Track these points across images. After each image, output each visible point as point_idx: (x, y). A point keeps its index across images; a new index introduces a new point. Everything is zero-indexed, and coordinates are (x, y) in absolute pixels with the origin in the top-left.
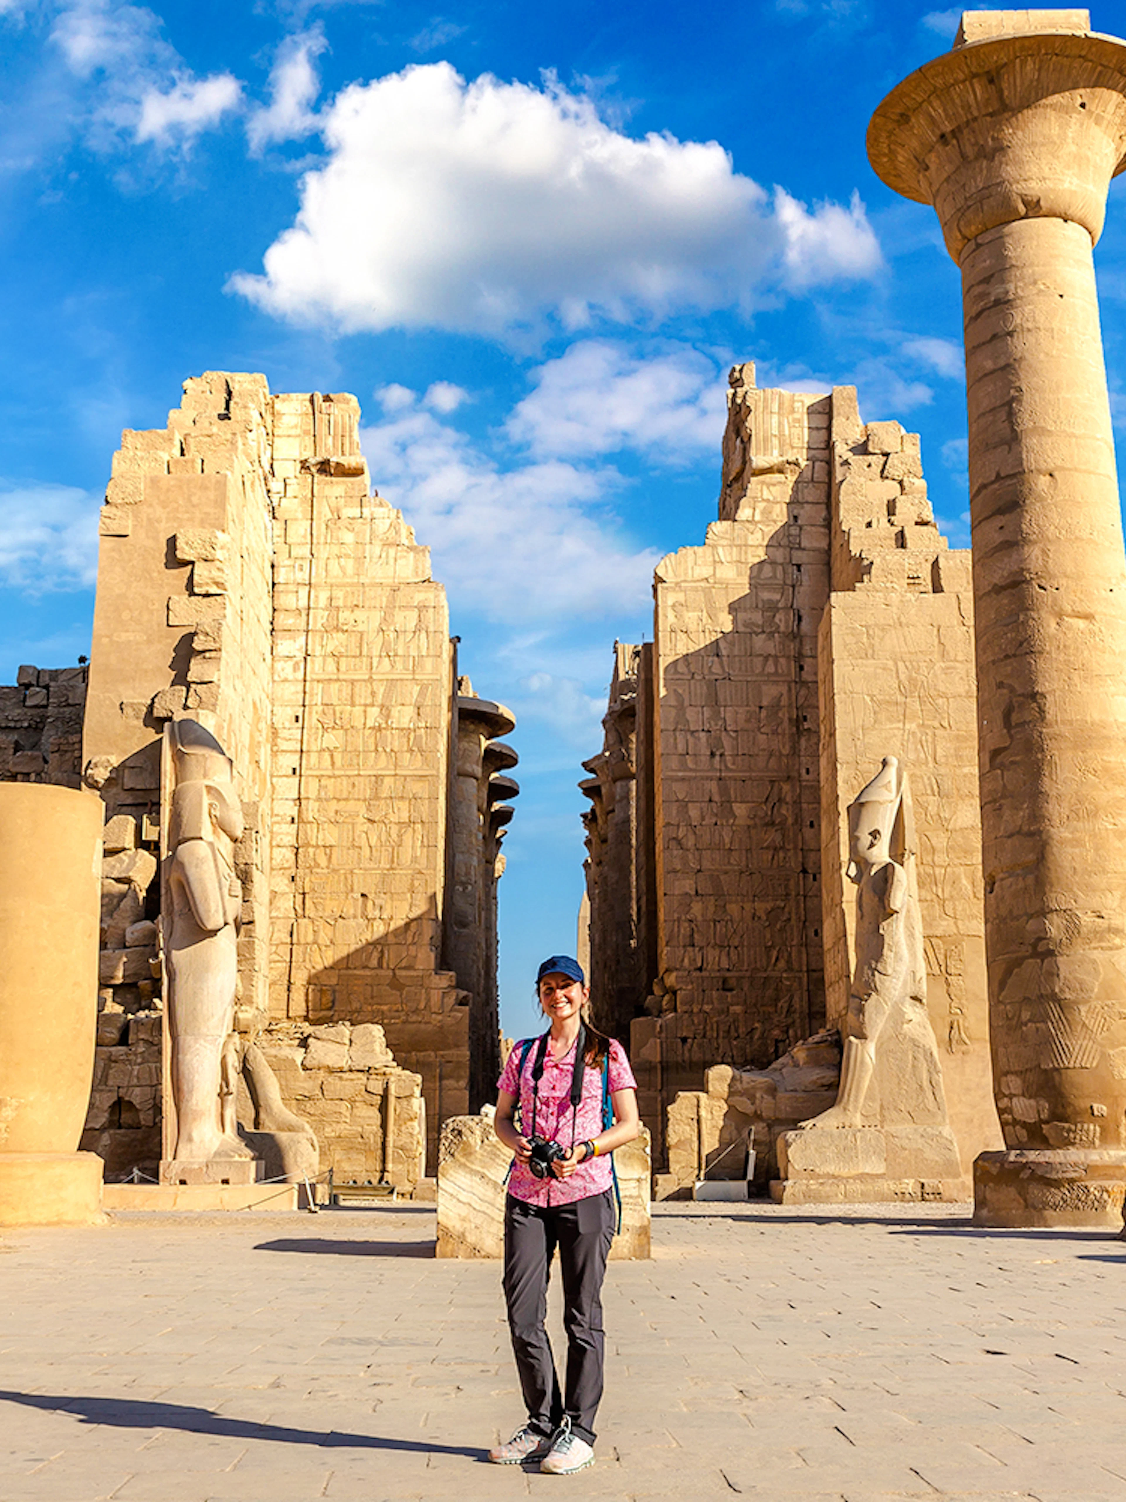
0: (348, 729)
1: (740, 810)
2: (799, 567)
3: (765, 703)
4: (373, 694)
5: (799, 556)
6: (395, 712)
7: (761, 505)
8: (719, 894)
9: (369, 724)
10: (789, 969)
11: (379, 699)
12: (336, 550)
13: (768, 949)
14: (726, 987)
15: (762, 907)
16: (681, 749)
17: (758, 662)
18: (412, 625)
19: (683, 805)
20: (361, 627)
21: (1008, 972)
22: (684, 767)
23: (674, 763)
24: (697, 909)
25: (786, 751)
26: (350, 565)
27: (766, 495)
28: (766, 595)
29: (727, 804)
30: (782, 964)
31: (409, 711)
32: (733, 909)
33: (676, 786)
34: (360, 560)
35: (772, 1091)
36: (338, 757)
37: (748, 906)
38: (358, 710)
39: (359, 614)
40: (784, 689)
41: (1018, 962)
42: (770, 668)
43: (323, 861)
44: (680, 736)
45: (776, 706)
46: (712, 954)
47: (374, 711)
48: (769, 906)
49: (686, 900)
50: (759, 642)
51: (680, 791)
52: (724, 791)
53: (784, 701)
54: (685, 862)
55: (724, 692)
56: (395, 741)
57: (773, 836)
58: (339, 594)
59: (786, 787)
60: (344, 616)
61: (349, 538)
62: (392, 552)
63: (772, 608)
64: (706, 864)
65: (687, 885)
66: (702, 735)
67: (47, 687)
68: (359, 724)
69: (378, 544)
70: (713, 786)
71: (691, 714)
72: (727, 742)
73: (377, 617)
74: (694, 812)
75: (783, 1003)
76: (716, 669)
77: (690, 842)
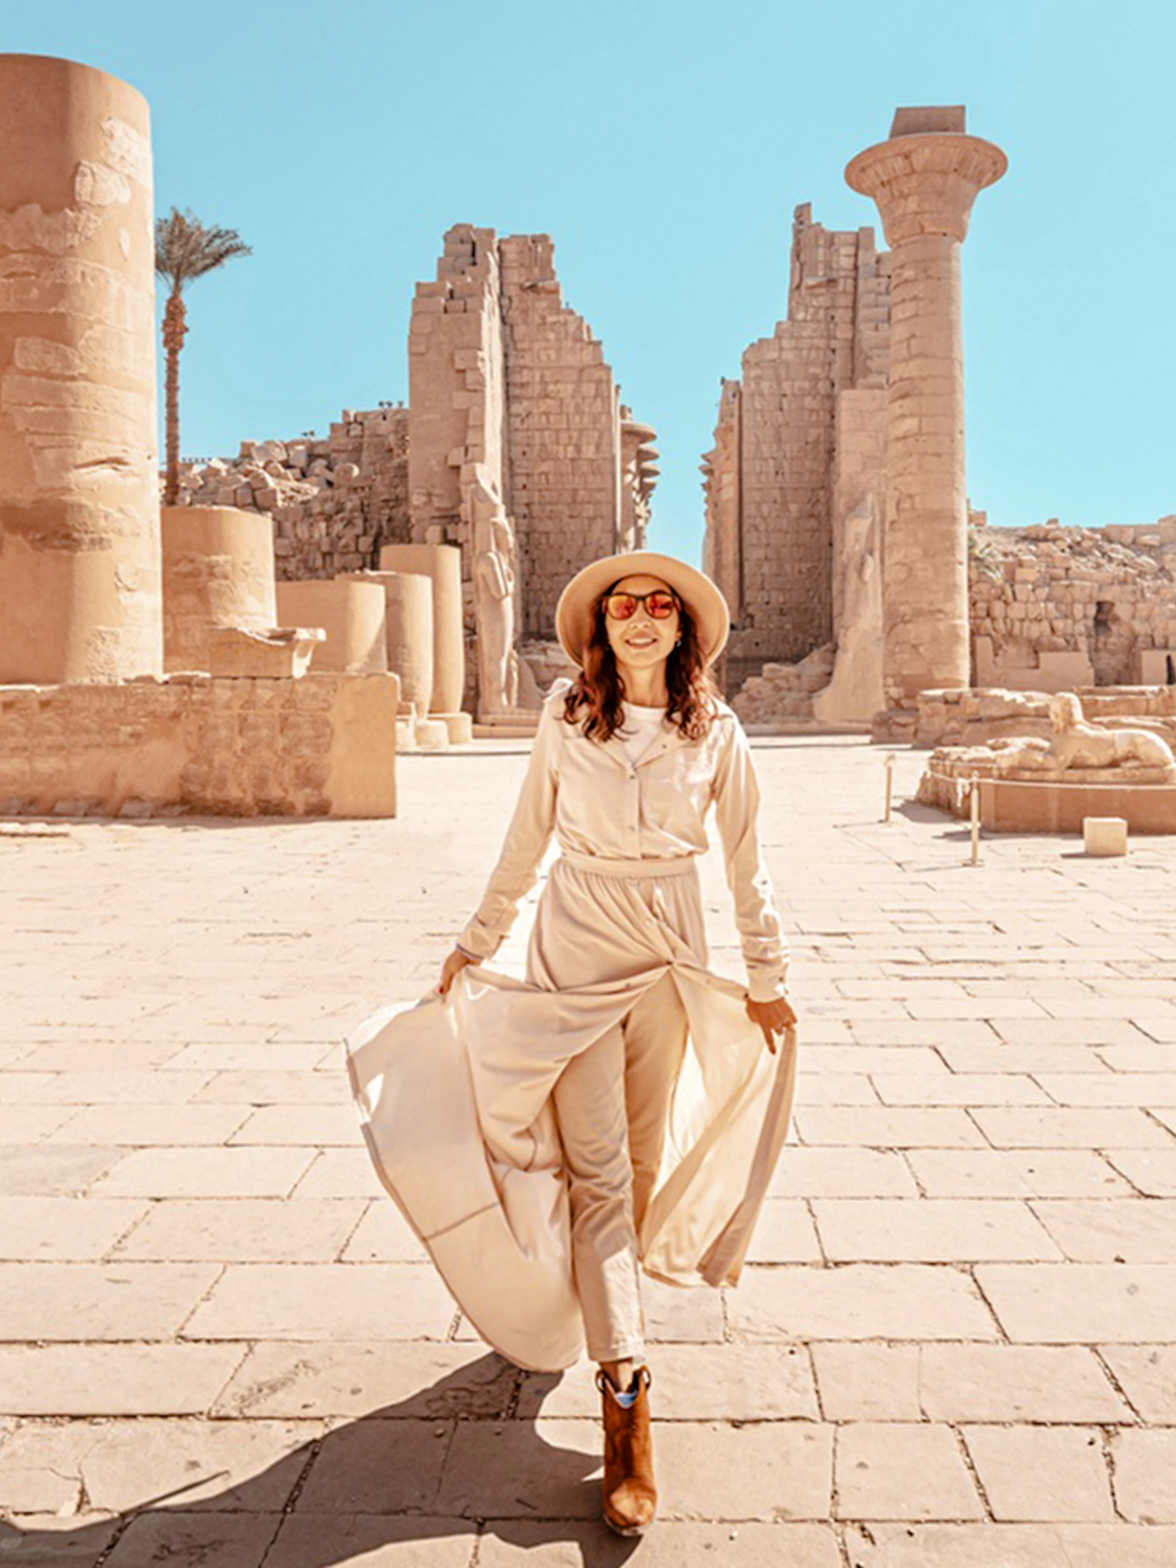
0: (556, 459)
1: (793, 507)
2: (834, 351)
3: (810, 439)
4: (570, 438)
5: (834, 344)
6: (584, 449)
7: (811, 310)
8: (779, 559)
9: (569, 456)
10: (820, 601)
11: (574, 441)
12: (544, 344)
13: (808, 591)
14: (782, 613)
15: (804, 567)
16: (758, 469)
17: (806, 414)
18: (592, 393)
19: (759, 504)
20: (561, 395)
21: (891, 629)
22: (759, 481)
23: (753, 479)
24: (766, 568)
25: (822, 470)
26: (553, 354)
27: (815, 303)
28: (812, 370)
29: (785, 505)
30: (815, 600)
31: (592, 448)
32: (788, 568)
33: (754, 493)
34: (559, 351)
35: (799, 677)
36: (551, 477)
37: (797, 566)
38: (561, 448)
39: (560, 386)
40: (821, 431)
41: (894, 626)
42: (814, 418)
43: (544, 541)
44: (757, 462)
45: (817, 442)
46: (774, 594)
47: (571, 449)
48: (809, 565)
49: (759, 564)
50: (808, 402)
51: (757, 496)
52: (784, 496)
53: (822, 439)
54: (759, 539)
55: (785, 433)
56: (585, 468)
57: (813, 523)
58: (547, 373)
59: (821, 493)
60: (551, 387)
61: (552, 336)
62: (578, 345)
63: (816, 379)
64: (772, 541)
65: (760, 553)
66: (771, 462)
67: (361, 424)
68: (561, 456)
69: (570, 339)
70: (776, 494)
71: (764, 448)
72: (786, 466)
73: (570, 387)
74: (765, 509)
75: (816, 623)
76: (781, 419)
77: (762, 527)
